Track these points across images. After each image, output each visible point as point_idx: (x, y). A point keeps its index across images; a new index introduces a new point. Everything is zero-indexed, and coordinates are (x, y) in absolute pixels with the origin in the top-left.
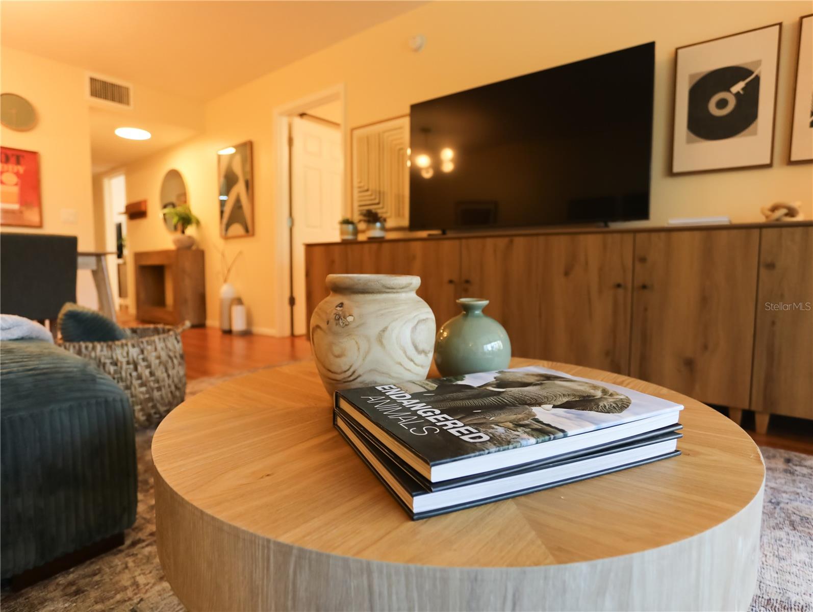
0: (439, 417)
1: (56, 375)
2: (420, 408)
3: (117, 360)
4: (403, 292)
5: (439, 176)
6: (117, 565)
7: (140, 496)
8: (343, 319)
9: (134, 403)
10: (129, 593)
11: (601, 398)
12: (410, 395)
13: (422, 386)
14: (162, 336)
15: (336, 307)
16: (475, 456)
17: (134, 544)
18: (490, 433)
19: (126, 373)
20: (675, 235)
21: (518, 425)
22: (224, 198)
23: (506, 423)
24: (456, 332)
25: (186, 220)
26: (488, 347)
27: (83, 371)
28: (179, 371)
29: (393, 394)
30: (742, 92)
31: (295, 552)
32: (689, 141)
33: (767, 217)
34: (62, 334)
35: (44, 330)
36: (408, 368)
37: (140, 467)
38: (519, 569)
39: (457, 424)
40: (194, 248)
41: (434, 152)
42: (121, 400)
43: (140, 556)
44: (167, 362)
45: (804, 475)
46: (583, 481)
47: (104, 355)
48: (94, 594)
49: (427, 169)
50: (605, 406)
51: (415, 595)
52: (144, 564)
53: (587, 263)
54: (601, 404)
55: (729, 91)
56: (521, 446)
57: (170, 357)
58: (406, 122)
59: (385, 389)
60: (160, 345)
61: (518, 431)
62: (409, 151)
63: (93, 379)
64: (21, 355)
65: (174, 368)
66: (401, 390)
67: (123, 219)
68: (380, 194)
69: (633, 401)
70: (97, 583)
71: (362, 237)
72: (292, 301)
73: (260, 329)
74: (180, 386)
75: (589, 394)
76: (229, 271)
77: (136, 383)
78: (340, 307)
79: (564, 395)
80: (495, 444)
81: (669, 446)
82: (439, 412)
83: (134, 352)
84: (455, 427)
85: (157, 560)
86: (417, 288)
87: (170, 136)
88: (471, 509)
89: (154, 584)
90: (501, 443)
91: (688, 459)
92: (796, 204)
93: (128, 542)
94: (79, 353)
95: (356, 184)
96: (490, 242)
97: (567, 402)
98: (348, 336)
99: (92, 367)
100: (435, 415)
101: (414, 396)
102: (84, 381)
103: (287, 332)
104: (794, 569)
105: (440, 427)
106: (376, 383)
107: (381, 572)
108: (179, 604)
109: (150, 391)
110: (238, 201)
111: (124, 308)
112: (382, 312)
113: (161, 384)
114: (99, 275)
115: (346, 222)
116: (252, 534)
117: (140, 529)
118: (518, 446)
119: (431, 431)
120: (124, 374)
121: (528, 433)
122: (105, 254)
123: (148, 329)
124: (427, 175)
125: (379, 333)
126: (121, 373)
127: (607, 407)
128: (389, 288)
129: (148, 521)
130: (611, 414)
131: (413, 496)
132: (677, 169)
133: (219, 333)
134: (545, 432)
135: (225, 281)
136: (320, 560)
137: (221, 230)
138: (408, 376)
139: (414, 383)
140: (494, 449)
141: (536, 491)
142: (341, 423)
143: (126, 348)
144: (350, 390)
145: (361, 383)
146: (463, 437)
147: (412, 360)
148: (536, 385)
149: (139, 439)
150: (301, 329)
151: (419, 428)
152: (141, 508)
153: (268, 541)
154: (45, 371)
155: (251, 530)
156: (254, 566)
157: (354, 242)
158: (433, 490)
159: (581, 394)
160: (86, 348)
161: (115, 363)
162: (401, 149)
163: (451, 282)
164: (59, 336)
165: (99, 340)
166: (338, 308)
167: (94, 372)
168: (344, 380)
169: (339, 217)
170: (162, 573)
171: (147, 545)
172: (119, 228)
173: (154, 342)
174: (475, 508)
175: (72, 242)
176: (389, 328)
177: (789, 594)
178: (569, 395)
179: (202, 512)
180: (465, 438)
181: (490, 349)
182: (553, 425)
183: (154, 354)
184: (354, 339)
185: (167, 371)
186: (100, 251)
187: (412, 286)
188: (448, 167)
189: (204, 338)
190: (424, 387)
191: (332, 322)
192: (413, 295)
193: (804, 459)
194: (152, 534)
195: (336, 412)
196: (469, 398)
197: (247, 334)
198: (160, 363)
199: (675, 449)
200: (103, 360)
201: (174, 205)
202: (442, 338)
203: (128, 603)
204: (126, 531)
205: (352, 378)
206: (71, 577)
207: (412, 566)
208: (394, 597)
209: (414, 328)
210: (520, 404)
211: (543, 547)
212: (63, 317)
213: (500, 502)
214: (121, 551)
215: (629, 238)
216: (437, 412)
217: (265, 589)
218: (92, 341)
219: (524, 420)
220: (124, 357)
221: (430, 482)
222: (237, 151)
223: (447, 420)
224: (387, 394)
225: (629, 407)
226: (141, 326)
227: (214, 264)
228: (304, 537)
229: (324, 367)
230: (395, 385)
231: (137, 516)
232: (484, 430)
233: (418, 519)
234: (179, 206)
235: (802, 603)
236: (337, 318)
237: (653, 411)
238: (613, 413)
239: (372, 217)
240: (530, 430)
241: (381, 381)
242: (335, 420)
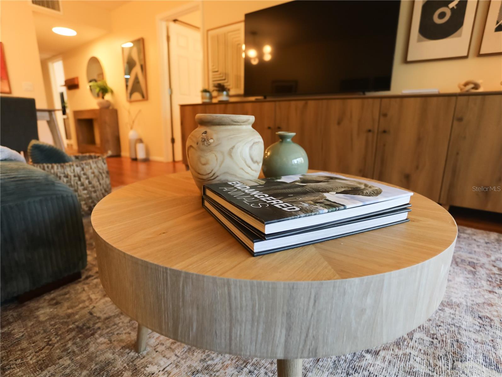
0: (268, 198)
1: (29, 181)
2: (256, 194)
3: (68, 174)
4: (244, 125)
5: (262, 63)
6: (78, 289)
7: (88, 252)
8: (207, 141)
9: (81, 200)
10: (87, 303)
11: (364, 189)
12: (249, 187)
13: (256, 182)
14: (94, 160)
15: (202, 134)
16: (292, 219)
17: (87, 278)
18: (300, 206)
19: (74, 182)
20: (406, 100)
21: (316, 202)
22: (128, 77)
23: (308, 202)
24: (275, 152)
25: (104, 90)
26: (295, 161)
27: (46, 179)
28: (106, 181)
29: (239, 186)
30: (455, 8)
31: (183, 274)
32: (419, 41)
33: (461, 89)
34: (32, 158)
35: (21, 156)
36: (247, 171)
37: (87, 236)
38: (319, 282)
39: (279, 202)
40: (111, 108)
41: (259, 47)
42: (72, 196)
43: (91, 284)
44: (99, 176)
45: (465, 238)
46: (354, 235)
47: (59, 172)
48: (66, 304)
49: (254, 59)
50: (367, 193)
51: (257, 297)
52: (94, 288)
53: (351, 117)
54: (365, 192)
55: (448, 7)
56: (319, 214)
57: (100, 173)
58: (242, 26)
59: (233, 184)
60: (93, 166)
61: (317, 206)
62: (244, 47)
63: (53, 184)
64: (5, 169)
65: (103, 179)
66: (244, 184)
67: (64, 90)
68: (226, 75)
69: (383, 190)
70: (68, 298)
71: (215, 101)
72: (173, 141)
73: (154, 157)
74: (107, 190)
75: (357, 187)
76: (133, 122)
77: (81, 188)
78: (205, 134)
79: (342, 187)
80: (303, 212)
81: (403, 216)
82: (268, 196)
83: (78, 170)
84: (278, 203)
85: (101, 286)
86: (253, 123)
87: (90, 33)
88: (288, 250)
89: (101, 299)
90: (307, 212)
91: (414, 223)
92: (479, 81)
93: (83, 277)
94: (44, 169)
95: (210, 67)
96: (293, 103)
97: (344, 191)
98: (210, 151)
99: (52, 177)
100: (265, 197)
101: (252, 187)
102: (47, 184)
103: (171, 159)
104: (456, 286)
105: (269, 203)
106: (228, 180)
107: (236, 285)
108: (116, 309)
109: (89, 192)
110: (136, 78)
111: (70, 146)
112: (232, 137)
113: (96, 189)
114: (52, 124)
115: (205, 91)
116: (156, 265)
117: (90, 270)
118: (317, 214)
119: (264, 206)
120: (72, 183)
121: (323, 207)
122: (54, 110)
123: (86, 156)
124: (255, 62)
125: (230, 150)
126: (70, 182)
127: (369, 193)
128: (236, 122)
129: (94, 266)
130: (371, 197)
131: (254, 242)
132: (410, 58)
133: (129, 160)
134: (333, 206)
135: (132, 128)
136: (199, 278)
137: (127, 97)
138: (247, 177)
139: (251, 180)
140: (303, 215)
141: (326, 240)
142: (207, 204)
143: (72, 167)
144: (211, 185)
145: (218, 181)
146: (283, 209)
147: (249, 167)
148: (324, 182)
149: (85, 221)
150: (179, 157)
151: (256, 203)
152: (89, 259)
153: (166, 268)
154: (21, 178)
155: (156, 263)
156: (158, 283)
157: (210, 104)
158: (266, 238)
159: (352, 187)
160: (48, 167)
161: (67, 176)
162: (239, 44)
163: (269, 128)
164: (30, 160)
165: (56, 162)
166: (204, 135)
167: (53, 180)
168: (208, 179)
169: (200, 88)
170: (105, 293)
171: (95, 279)
172: (62, 95)
173: (90, 163)
174: (291, 250)
175: (31, 102)
176: (236, 147)
177: (452, 298)
178: (345, 187)
179: (124, 253)
180: (285, 209)
181: (296, 162)
182: (337, 202)
183: (90, 171)
184: (214, 153)
185: (99, 181)
186: (50, 108)
187: (249, 121)
188: (268, 57)
189: (121, 163)
190: (257, 183)
191: (200, 143)
192: (250, 127)
193: (466, 230)
194: (97, 273)
195: (204, 197)
196: (285, 188)
197: (146, 160)
198: (95, 176)
199: (406, 218)
200: (59, 174)
201: (95, 81)
202: (266, 157)
203: (86, 309)
204: (82, 271)
205: (213, 178)
206: (52, 296)
207: (255, 282)
208: (244, 299)
209: (251, 147)
210: (316, 191)
211: (333, 270)
212: (31, 148)
213: (306, 246)
214: (80, 282)
215: (377, 101)
216: (266, 195)
217: (166, 297)
218: (51, 163)
219: (319, 200)
220: (72, 173)
221: (264, 234)
222: (134, 45)
223: (273, 200)
224: (235, 186)
225: (382, 193)
226: (80, 155)
227: (124, 118)
228: (188, 266)
229: (196, 171)
230: (239, 182)
231: (88, 263)
232: (296, 205)
233: (257, 256)
234: (99, 81)
235: (458, 302)
236: (203, 141)
237: (395, 195)
238: (372, 196)
239: (221, 88)
240: (324, 205)
241: (231, 180)
242: (203, 202)
